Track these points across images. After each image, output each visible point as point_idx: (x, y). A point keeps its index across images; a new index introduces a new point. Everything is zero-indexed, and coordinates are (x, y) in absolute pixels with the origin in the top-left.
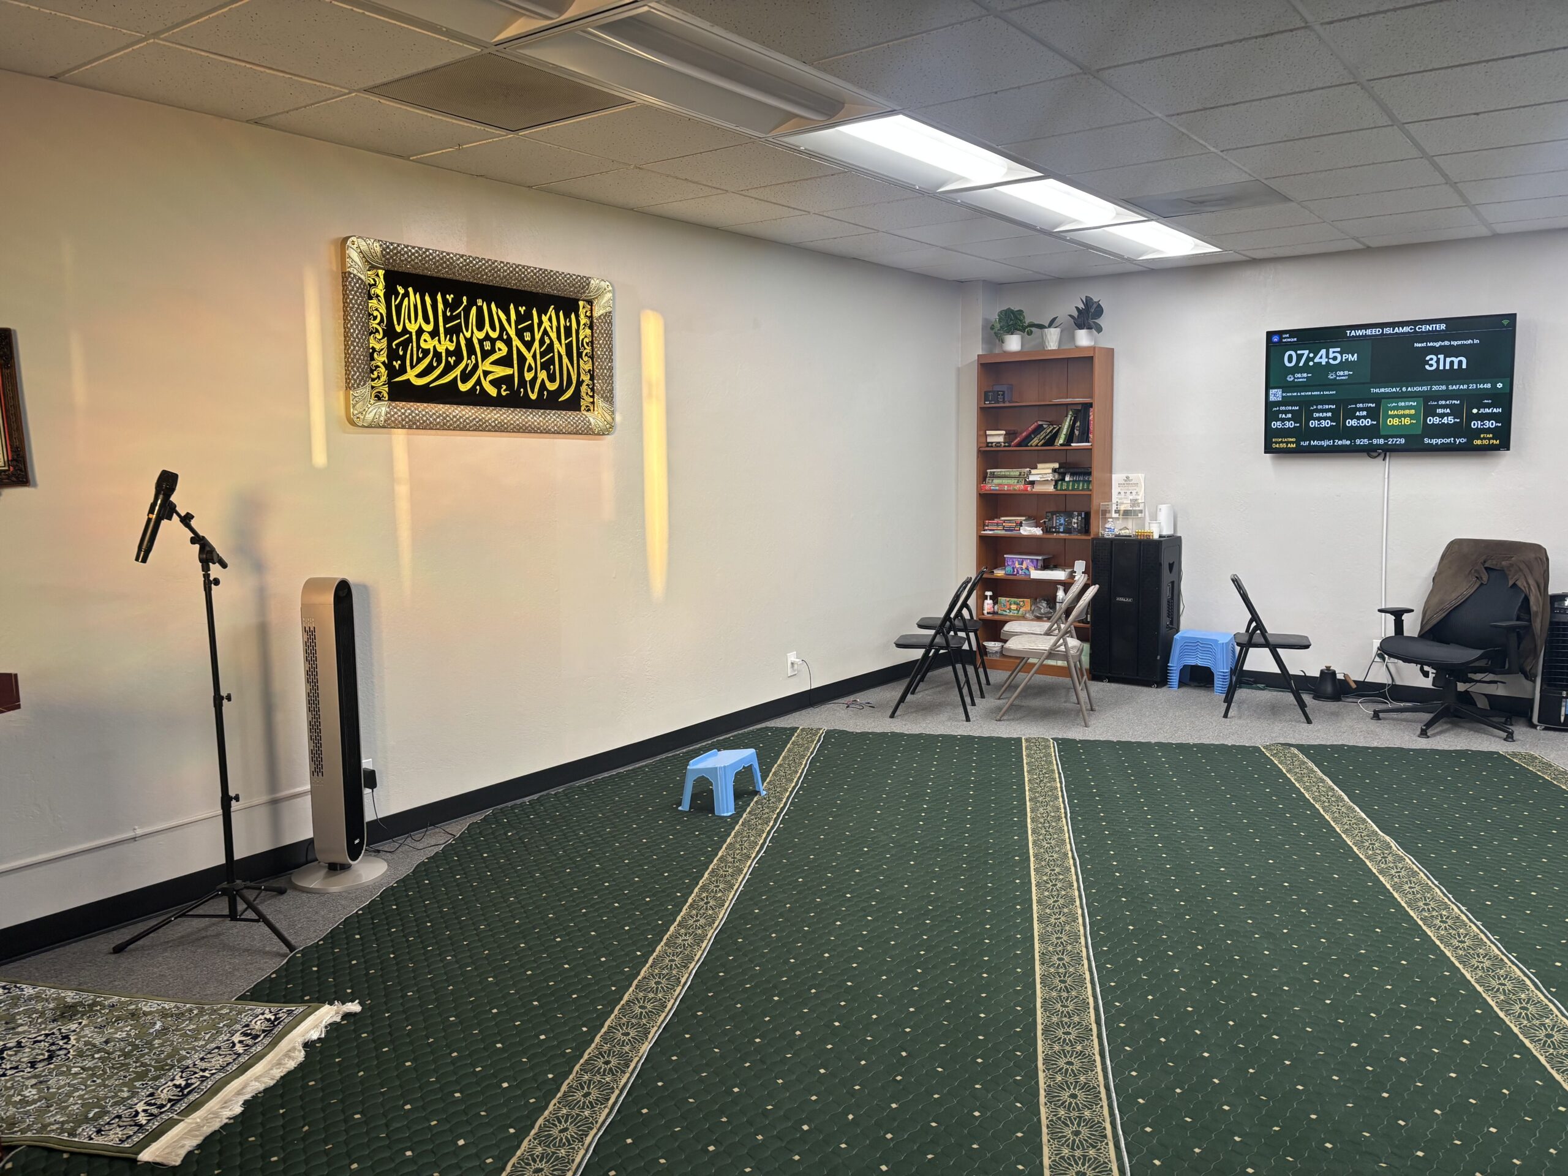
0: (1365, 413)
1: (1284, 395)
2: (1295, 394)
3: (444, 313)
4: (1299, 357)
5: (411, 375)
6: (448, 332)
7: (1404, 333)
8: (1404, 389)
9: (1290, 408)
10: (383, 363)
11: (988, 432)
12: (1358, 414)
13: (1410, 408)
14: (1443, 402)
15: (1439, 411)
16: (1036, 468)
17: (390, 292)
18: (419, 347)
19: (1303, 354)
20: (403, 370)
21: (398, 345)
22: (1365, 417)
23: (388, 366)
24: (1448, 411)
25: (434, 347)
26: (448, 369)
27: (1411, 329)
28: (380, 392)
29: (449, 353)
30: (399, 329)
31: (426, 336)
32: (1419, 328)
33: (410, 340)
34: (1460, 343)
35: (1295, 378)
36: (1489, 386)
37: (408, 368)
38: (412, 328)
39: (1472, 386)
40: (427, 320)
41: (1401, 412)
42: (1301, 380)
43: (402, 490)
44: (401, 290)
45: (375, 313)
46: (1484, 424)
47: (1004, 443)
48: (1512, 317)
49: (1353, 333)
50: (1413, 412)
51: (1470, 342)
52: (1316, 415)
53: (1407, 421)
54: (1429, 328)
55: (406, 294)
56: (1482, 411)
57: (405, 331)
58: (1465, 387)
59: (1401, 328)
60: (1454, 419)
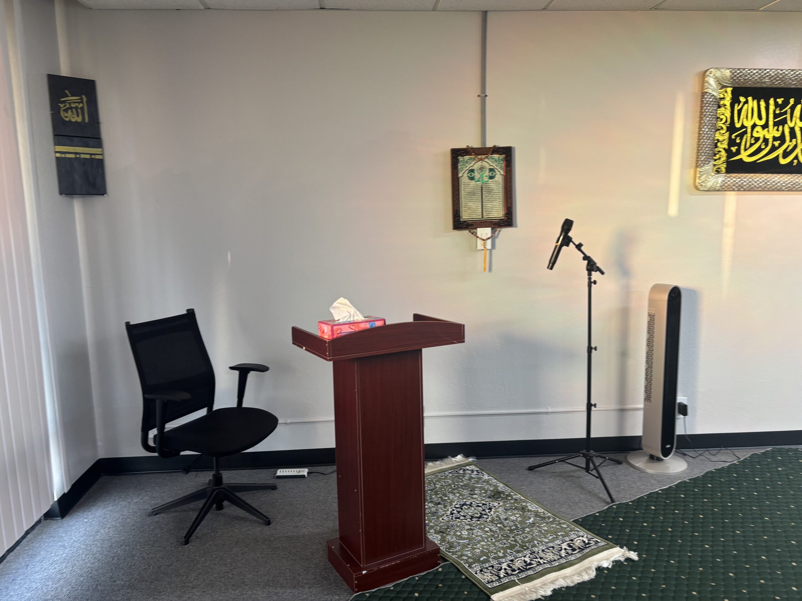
3: (774, 111)
5: (744, 156)
6: (776, 124)
10: (724, 149)
17: (735, 101)
18: (752, 136)
20: (738, 152)
21: (736, 136)
23: (728, 151)
25: (764, 135)
26: (774, 149)
28: (719, 168)
29: (775, 139)
30: (738, 125)
31: (758, 129)
33: (746, 132)
37: (742, 151)
38: (748, 124)
40: (760, 118)
43: (729, 232)
44: (742, 99)
45: (722, 117)
55: (746, 102)
57: (743, 126)
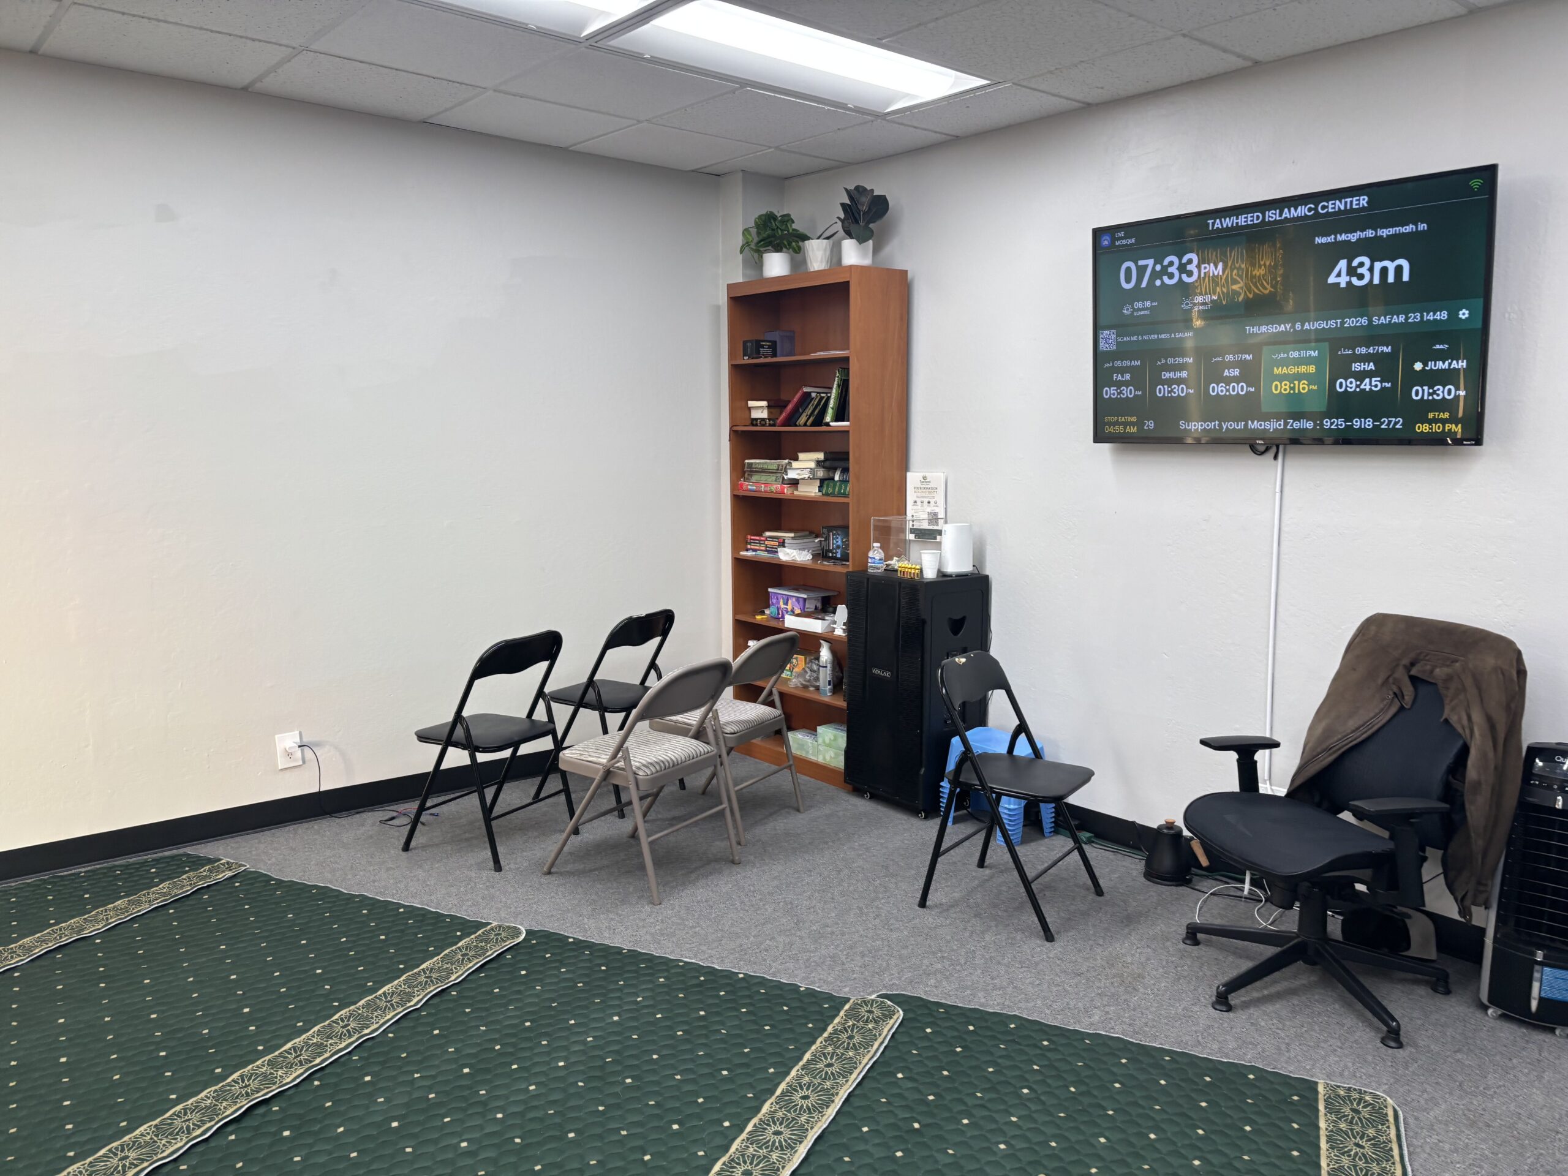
0: (1236, 372)
1: (1119, 339)
2: (1135, 338)
4: (1141, 270)
7: (1298, 219)
8: (1298, 326)
9: (1127, 363)
11: (751, 404)
12: (1226, 373)
13: (1307, 361)
14: (1363, 350)
15: (1357, 367)
16: (796, 459)
19: (1147, 266)
22: (1237, 380)
24: (1372, 366)
27: (1310, 210)
32: (1324, 207)
34: (1392, 231)
35: (1134, 310)
36: (1443, 315)
39: (1414, 317)
41: (1293, 370)
42: (1142, 313)
46: (1434, 392)
47: (769, 419)
48: (1489, 172)
49: (1218, 225)
50: (1312, 369)
51: (1409, 228)
52: (1166, 375)
53: (1303, 387)
54: (1340, 205)
56: (1431, 365)
58: (1402, 318)
59: (1292, 209)
60: (1381, 382)
